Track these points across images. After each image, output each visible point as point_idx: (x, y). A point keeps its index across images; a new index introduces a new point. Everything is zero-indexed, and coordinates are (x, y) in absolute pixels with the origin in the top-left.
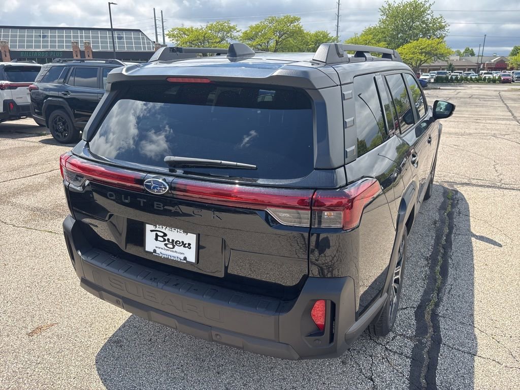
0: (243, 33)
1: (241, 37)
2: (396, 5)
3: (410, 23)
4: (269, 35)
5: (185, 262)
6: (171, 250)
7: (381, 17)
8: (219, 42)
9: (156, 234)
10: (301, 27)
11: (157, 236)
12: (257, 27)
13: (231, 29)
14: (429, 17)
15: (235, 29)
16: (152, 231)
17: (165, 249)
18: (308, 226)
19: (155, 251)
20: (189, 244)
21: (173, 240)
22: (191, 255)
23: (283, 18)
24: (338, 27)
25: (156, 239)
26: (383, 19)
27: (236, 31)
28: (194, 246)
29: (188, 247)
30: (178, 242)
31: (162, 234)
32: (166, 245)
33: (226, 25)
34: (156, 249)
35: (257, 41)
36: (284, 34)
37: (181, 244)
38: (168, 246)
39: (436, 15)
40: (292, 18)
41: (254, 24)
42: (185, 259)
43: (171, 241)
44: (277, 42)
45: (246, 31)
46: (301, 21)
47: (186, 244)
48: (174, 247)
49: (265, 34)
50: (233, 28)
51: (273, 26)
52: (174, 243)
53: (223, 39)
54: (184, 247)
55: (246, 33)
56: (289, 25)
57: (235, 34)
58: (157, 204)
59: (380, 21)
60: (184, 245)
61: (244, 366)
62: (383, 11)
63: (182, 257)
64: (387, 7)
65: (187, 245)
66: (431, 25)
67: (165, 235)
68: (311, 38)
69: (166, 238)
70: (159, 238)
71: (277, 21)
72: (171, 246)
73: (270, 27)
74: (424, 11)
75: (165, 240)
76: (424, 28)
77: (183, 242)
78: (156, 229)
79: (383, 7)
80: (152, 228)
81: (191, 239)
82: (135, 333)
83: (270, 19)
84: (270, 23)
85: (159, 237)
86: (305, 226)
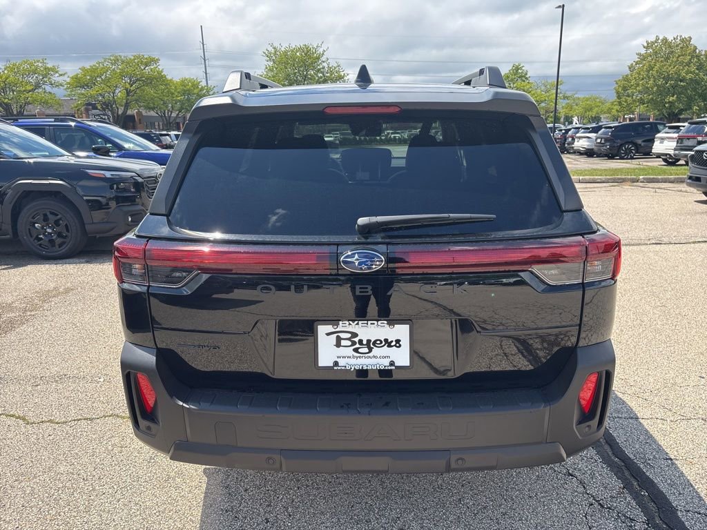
0: (72, 78)
1: (69, 83)
2: (283, 49)
3: (303, 71)
4: (113, 82)
5: (394, 368)
6: (366, 355)
7: (266, 63)
8: (33, 90)
9: (338, 337)
10: (162, 71)
11: (339, 339)
12: (93, 70)
13: (48, 72)
14: (325, 64)
15: (57, 72)
16: (328, 334)
17: (354, 357)
18: (580, 281)
19: (336, 364)
20: (398, 341)
21: (369, 341)
22: (402, 357)
23: (133, 58)
24: (206, 73)
25: (338, 345)
26: (269, 66)
27: (57, 75)
28: (406, 343)
29: (395, 346)
30: (378, 342)
31: (349, 335)
32: (356, 350)
33: (40, 65)
34: (338, 360)
35: (97, 90)
36: (137, 80)
37: (384, 343)
38: (360, 350)
39: (333, 64)
40: (146, 59)
41: (87, 66)
42: (392, 363)
43: (365, 342)
44: (128, 92)
45: (77, 75)
46: (160, 63)
47: (392, 341)
48: (370, 350)
49: (108, 80)
50: (54, 70)
51: (118, 68)
52: (371, 345)
53: (37, 86)
54: (390, 346)
55: (76, 78)
56: (142, 68)
57: (56, 78)
58: (360, 288)
59: (267, 68)
60: (388, 344)
61: (425, 510)
62: (269, 55)
63: (386, 362)
64: (273, 51)
65: (393, 343)
66: (328, 75)
67: (354, 335)
68: (175, 87)
69: (356, 340)
70: (343, 343)
71: (123, 62)
72: (366, 350)
73: (114, 70)
74: (318, 58)
75: (354, 343)
76: (321, 77)
77: (386, 340)
78: (337, 330)
79: (267, 50)
80: (330, 328)
81: (401, 332)
82: (233, 519)
83: (112, 58)
84: (112, 64)
85: (342, 341)
86: (576, 282)
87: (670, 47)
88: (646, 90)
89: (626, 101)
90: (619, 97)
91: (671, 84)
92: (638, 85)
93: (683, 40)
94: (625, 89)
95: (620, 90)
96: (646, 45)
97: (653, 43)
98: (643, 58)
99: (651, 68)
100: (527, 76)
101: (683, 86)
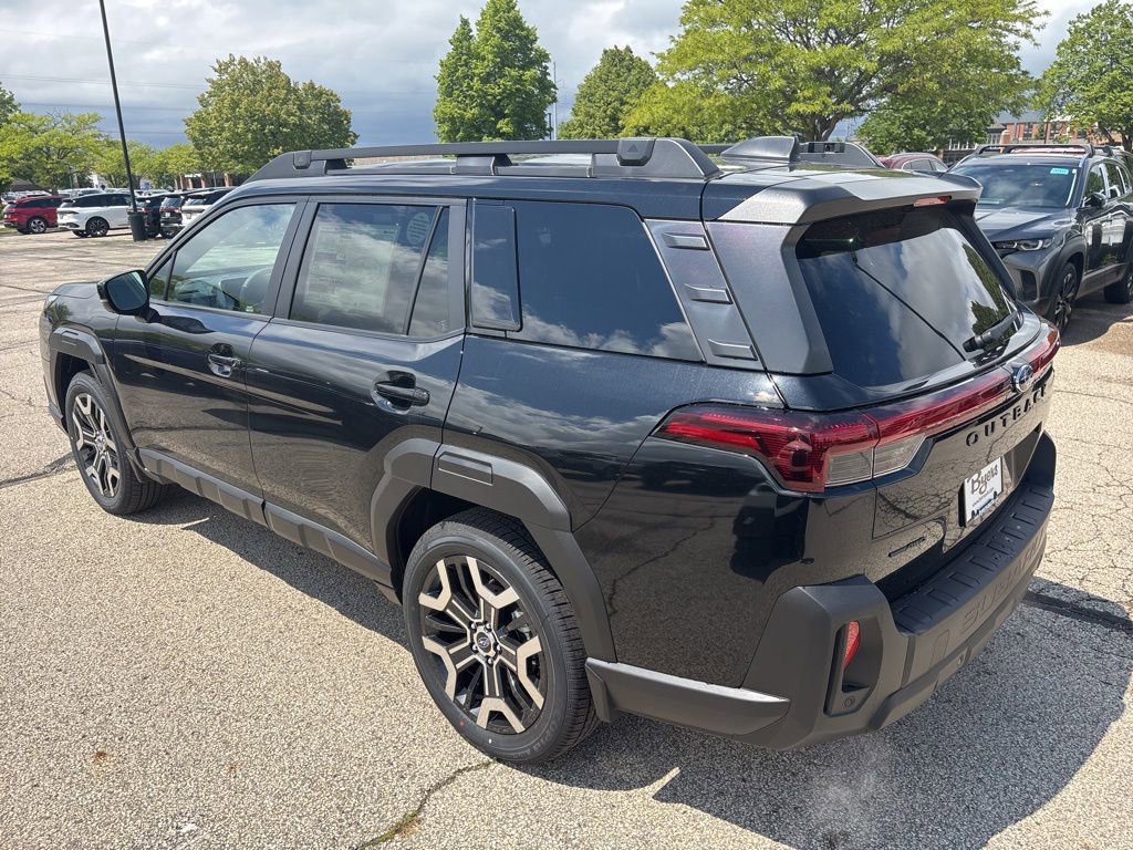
6: (985, 494)
17: (979, 499)
19: (973, 513)
32: (980, 491)
37: (991, 474)
38: (982, 489)
48: (986, 486)
52: (986, 480)
77: (992, 470)
87: (254, 74)
88: (236, 138)
89: (210, 154)
90: (197, 146)
91: (270, 130)
92: (223, 129)
93: (270, 65)
94: (203, 133)
95: (197, 134)
96: (217, 66)
97: (227, 65)
98: (218, 87)
99: (235, 104)
100: (15, 103)
101: (287, 134)
